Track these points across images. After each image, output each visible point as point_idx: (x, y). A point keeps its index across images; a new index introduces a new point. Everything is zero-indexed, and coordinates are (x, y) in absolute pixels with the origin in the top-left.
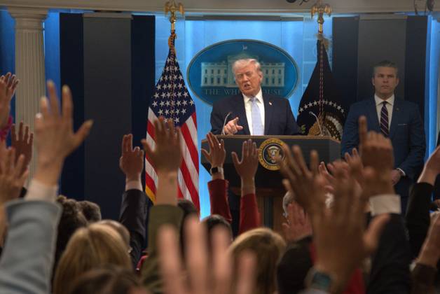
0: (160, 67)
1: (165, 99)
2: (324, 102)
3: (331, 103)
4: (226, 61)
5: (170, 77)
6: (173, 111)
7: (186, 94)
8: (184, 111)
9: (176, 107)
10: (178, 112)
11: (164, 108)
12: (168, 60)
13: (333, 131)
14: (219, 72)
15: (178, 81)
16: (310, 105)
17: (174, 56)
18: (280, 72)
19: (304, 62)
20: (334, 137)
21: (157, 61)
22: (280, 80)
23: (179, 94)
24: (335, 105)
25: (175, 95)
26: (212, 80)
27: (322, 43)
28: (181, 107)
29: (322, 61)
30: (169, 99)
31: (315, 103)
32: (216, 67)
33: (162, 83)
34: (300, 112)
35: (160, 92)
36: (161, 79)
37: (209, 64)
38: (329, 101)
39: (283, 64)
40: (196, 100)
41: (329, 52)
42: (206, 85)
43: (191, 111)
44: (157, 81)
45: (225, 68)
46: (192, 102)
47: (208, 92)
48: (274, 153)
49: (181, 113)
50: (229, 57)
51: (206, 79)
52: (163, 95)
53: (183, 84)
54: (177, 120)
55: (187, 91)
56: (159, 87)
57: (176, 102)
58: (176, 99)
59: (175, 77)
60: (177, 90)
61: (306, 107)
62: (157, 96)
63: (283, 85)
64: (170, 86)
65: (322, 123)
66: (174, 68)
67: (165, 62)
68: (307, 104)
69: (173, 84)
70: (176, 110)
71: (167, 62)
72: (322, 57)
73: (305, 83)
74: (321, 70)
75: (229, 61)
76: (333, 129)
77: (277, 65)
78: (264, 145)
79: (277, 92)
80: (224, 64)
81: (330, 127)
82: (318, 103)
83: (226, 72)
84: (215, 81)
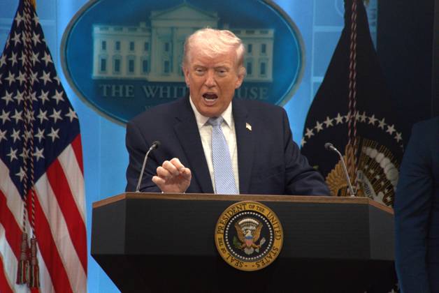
1: (13, 107)
2: (357, 116)
3: (373, 120)
4: (149, 23)
5: (24, 57)
6: (28, 134)
7: (58, 97)
8: (54, 134)
9: (37, 125)
10: (40, 135)
11: (9, 126)
12: (19, 19)
13: (379, 182)
14: (132, 46)
15: (41, 67)
16: (329, 122)
17: (32, 11)
18: (264, 49)
19: (317, 29)
20: (381, 194)
22: (263, 66)
23: (44, 96)
24: (382, 124)
25: (33, 97)
26: (117, 64)
28: (47, 126)
29: (354, 26)
30: (21, 107)
31: (339, 119)
32: (126, 36)
33: (4, 70)
34: (306, 138)
36: (3, 61)
37: (111, 29)
38: (369, 115)
39: (271, 32)
40: (81, 110)
42: (104, 76)
43: (71, 133)
45: (147, 40)
46: (71, 115)
47: (109, 90)
48: (249, 234)
49: (47, 139)
50: (154, 14)
51: (103, 63)
52: (8, 97)
53: (53, 74)
54: (39, 154)
55: (61, 89)
57: (37, 113)
58: (37, 106)
59: (35, 58)
60: (39, 87)
61: (319, 127)
63: (269, 77)
64: (22, 78)
65: (354, 162)
66: (31, 37)
67: (11, 21)
68: (322, 120)
69: (29, 73)
70: (36, 132)
71: (15, 22)
72: (354, 16)
73: (316, 74)
74: (353, 46)
75: (154, 23)
76: (378, 177)
77: (257, 33)
78: (227, 214)
79: (258, 92)
80: (144, 30)
81: (372, 171)
82: (344, 120)
83: (147, 47)
84: (124, 66)
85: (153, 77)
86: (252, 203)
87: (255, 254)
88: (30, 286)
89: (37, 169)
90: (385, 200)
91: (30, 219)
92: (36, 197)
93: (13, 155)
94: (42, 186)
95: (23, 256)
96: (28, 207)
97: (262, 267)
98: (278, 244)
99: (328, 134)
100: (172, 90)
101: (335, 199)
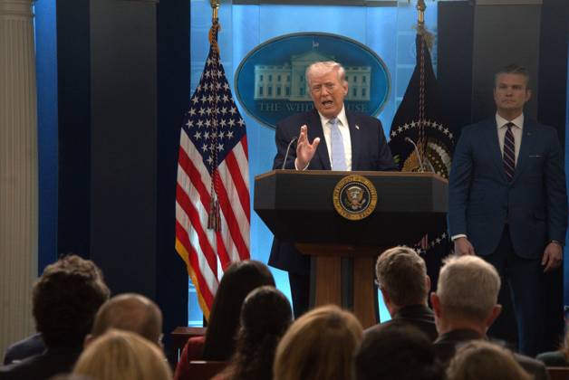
0: (196, 71)
1: (205, 117)
3: (434, 125)
4: (290, 63)
5: (212, 86)
6: (214, 135)
7: (233, 111)
8: (230, 135)
9: (220, 129)
10: (222, 135)
11: (203, 130)
12: (209, 62)
14: (279, 78)
15: (223, 92)
16: (406, 126)
17: (217, 56)
18: (364, 79)
19: (398, 66)
20: (439, 173)
21: (193, 63)
22: (364, 91)
23: (224, 111)
24: (440, 127)
25: (217, 111)
26: (270, 90)
27: (423, 38)
28: (226, 129)
29: (422, 64)
30: (210, 117)
31: (413, 124)
32: (275, 71)
33: (200, 94)
34: (391, 137)
35: (198, 106)
36: (199, 89)
37: (266, 68)
38: (432, 122)
39: (369, 69)
40: (247, 119)
41: (433, 52)
42: (262, 98)
43: (241, 134)
44: (193, 91)
45: (289, 74)
46: (241, 122)
47: (264, 107)
48: (355, 196)
49: (226, 138)
50: (294, 57)
51: (261, 89)
52: (202, 111)
53: (230, 96)
54: (221, 147)
55: (234, 106)
56: (196, 100)
57: (220, 121)
58: (220, 117)
59: (218, 86)
60: (221, 105)
61: (400, 129)
62: (192, 112)
63: (368, 97)
64: (211, 99)
65: (422, 152)
66: (216, 73)
67: (204, 63)
68: (402, 125)
69: (215, 96)
70: (219, 133)
71: (207, 64)
72: (422, 58)
73: (399, 96)
74: (422, 77)
75: (294, 63)
76: (437, 162)
77: (360, 70)
78: (341, 183)
79: (360, 107)
80: (287, 68)
81: (433, 158)
82: (416, 125)
83: (289, 79)
84: (274, 91)
85: (292, 98)
86: (358, 177)
87: (359, 209)
88: (216, 230)
89: (220, 157)
90: (441, 175)
91: (215, 189)
92: (219, 175)
93: (205, 148)
94: (222, 168)
95: (211, 212)
96: (214, 181)
97: (363, 217)
98: (374, 203)
99: (405, 133)
100: (305, 106)
101: (410, 174)
